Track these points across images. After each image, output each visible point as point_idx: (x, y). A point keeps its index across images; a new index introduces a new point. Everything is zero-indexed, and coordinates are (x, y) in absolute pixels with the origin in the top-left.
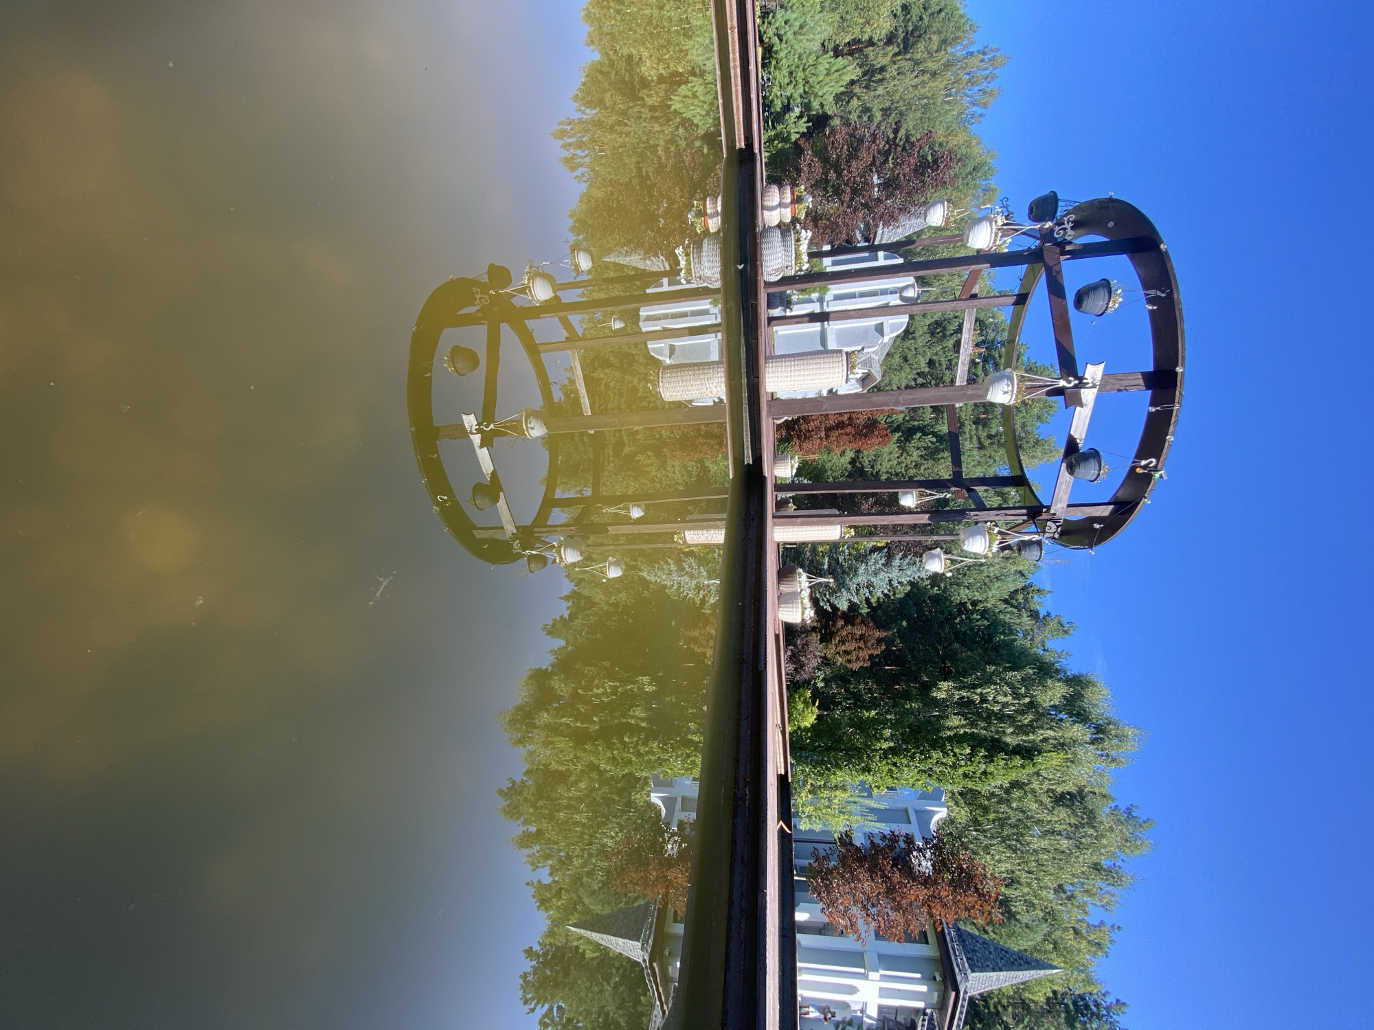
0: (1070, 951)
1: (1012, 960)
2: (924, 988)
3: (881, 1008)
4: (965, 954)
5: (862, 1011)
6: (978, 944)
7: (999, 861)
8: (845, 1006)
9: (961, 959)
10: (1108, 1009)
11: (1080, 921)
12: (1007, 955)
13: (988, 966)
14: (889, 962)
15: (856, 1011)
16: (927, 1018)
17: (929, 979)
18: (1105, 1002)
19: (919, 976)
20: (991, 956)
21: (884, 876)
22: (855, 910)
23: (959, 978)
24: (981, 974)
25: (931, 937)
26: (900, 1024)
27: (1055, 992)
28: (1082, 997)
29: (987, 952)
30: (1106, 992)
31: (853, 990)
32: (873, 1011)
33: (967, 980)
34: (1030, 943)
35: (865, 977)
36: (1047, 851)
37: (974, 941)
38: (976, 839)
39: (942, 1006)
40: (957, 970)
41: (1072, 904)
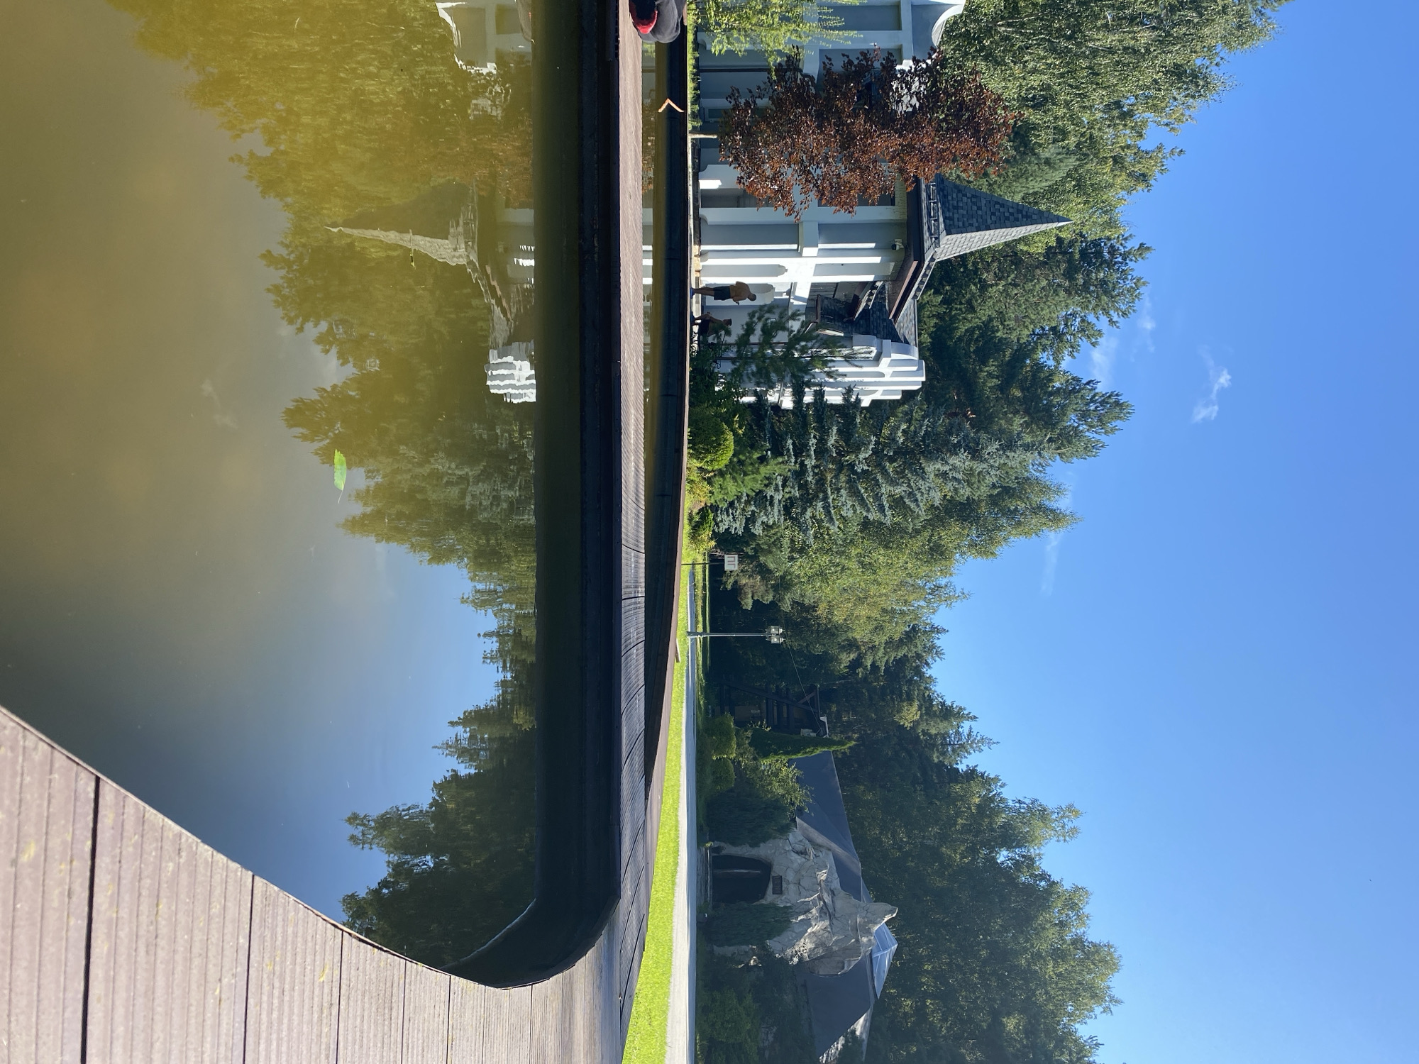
0: (1098, 188)
1: (1007, 214)
2: (877, 260)
3: (815, 287)
4: (943, 213)
5: (789, 293)
6: (965, 199)
7: (1034, 71)
8: (768, 288)
9: (937, 221)
10: (1125, 256)
11: (1128, 147)
12: (1001, 210)
13: (971, 225)
14: (832, 233)
15: (781, 294)
16: (875, 292)
17: (885, 247)
18: (1125, 247)
19: (873, 245)
20: (980, 212)
21: (840, 123)
22: (789, 173)
23: (927, 244)
24: (959, 235)
25: (900, 198)
26: (838, 301)
27: (1059, 240)
28: (1096, 243)
29: (975, 208)
30: (1130, 235)
31: (780, 270)
32: (803, 292)
33: (937, 244)
34: (1044, 184)
35: (798, 253)
36: (1111, 51)
37: (960, 195)
38: (1007, 38)
39: (897, 276)
40: (926, 235)
41: (1125, 125)
